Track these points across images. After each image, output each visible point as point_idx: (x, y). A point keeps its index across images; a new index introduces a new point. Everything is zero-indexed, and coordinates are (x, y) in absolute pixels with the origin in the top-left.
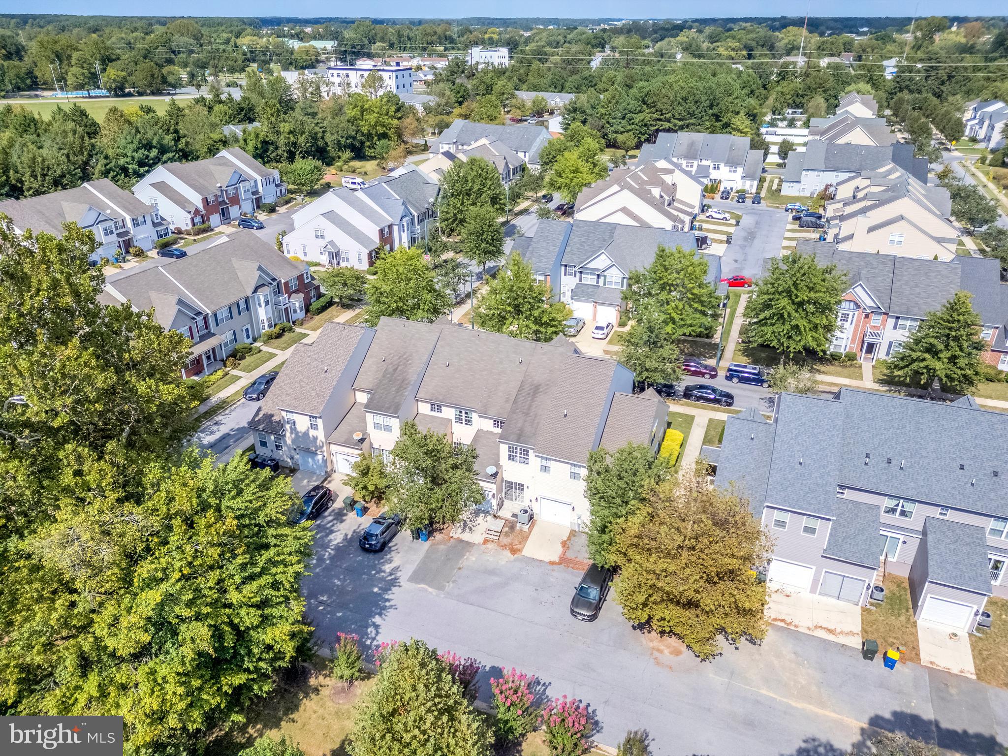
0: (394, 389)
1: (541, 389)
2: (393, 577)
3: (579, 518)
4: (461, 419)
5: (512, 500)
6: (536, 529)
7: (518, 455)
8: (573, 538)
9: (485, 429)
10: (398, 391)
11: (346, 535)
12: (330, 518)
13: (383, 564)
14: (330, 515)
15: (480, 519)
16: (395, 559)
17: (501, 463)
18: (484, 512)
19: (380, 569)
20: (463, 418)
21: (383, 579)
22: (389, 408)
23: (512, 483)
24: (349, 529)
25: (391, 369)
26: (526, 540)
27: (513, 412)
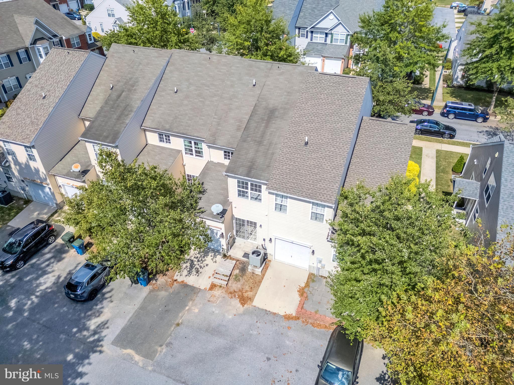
0: (115, 116)
1: (277, 113)
2: (96, 337)
3: (320, 262)
4: (191, 150)
5: (243, 237)
6: (269, 272)
7: (249, 191)
8: (311, 284)
9: (216, 161)
10: (119, 118)
11: (59, 277)
12: (48, 256)
13: (89, 318)
14: (49, 252)
15: (208, 260)
16: (106, 310)
17: (231, 199)
18: (213, 250)
19: (84, 325)
20: (193, 149)
21: (83, 341)
22: (107, 137)
23: (243, 221)
24: (64, 270)
25: (114, 96)
26: (259, 286)
27: (243, 140)
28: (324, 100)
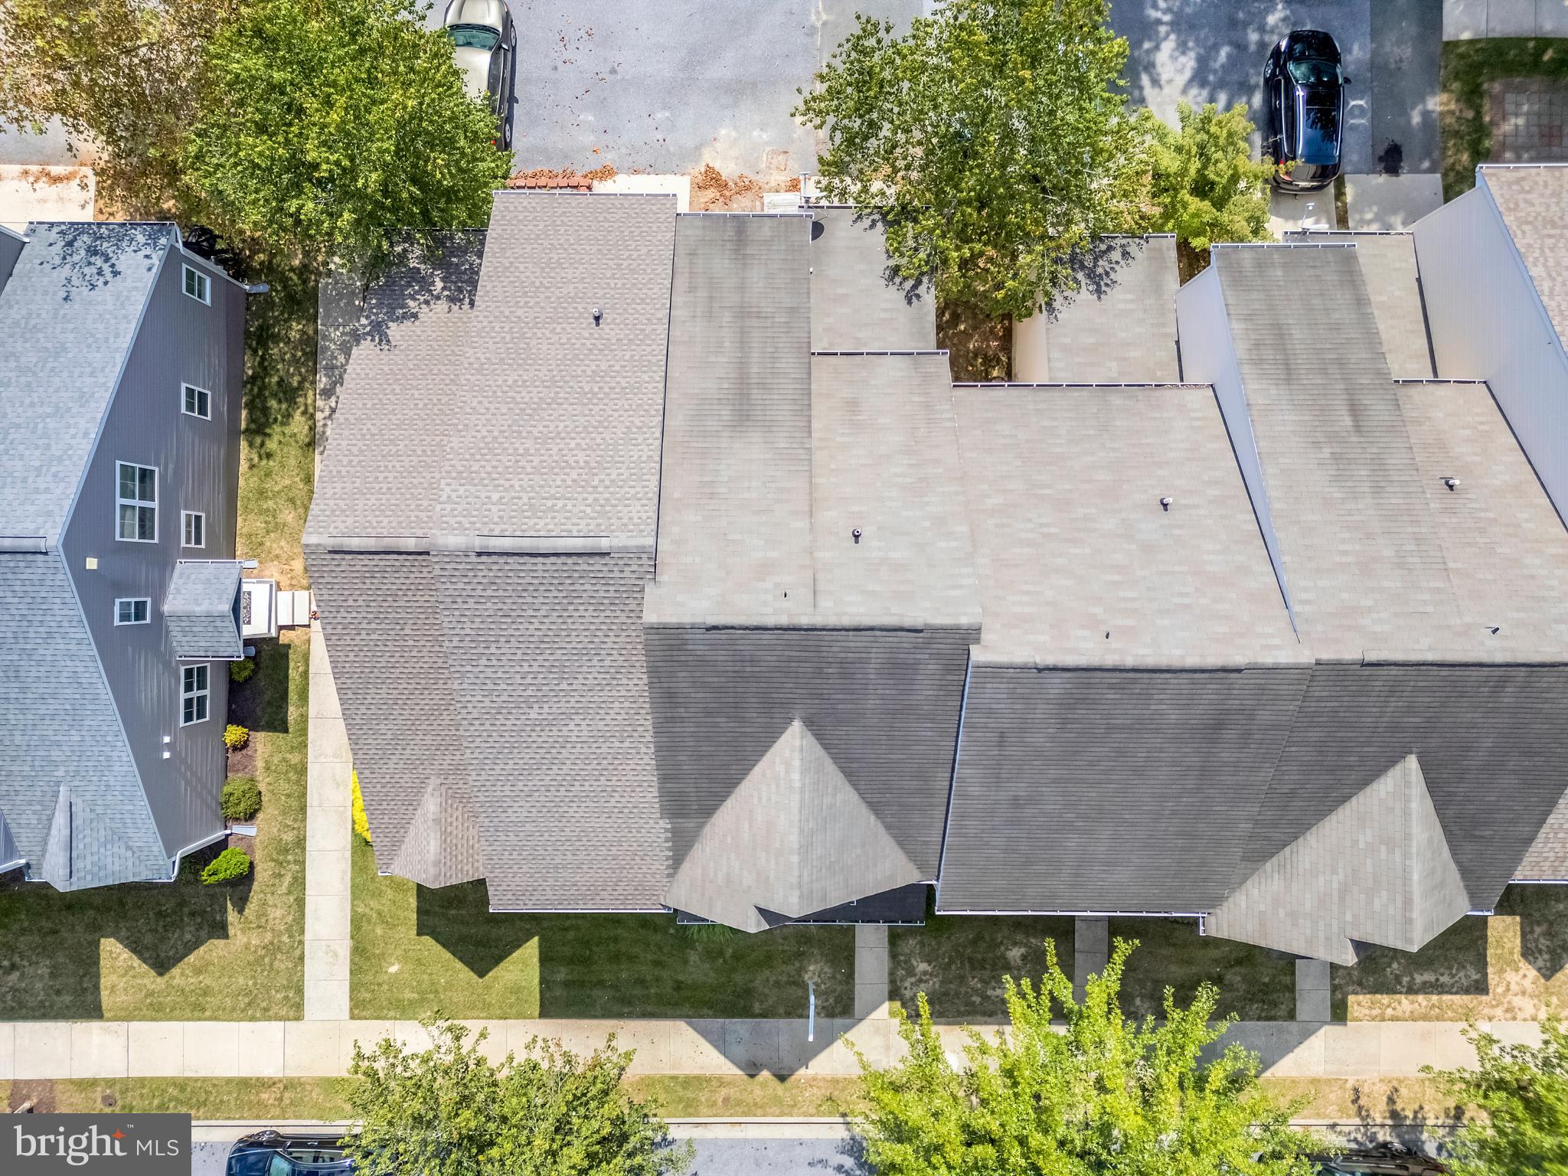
28: (573, 445)
